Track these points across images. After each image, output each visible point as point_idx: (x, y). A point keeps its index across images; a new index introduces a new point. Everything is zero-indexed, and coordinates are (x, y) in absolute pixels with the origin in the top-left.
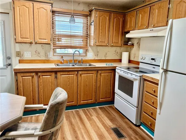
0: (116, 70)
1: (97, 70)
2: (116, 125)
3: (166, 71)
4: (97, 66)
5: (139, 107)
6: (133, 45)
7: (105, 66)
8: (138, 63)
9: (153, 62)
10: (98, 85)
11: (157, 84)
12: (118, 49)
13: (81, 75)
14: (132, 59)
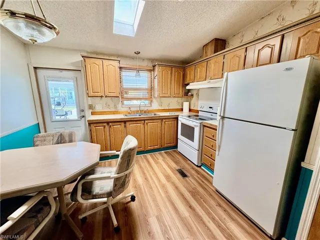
0: (179, 118)
1: (162, 119)
2: (180, 166)
3: (223, 118)
4: (161, 115)
5: (200, 151)
6: (192, 95)
7: (169, 115)
8: (198, 112)
9: (211, 110)
10: (163, 132)
11: (216, 130)
12: (180, 100)
13: (147, 124)
14: (192, 108)
